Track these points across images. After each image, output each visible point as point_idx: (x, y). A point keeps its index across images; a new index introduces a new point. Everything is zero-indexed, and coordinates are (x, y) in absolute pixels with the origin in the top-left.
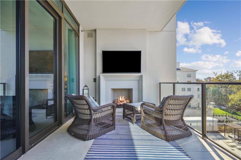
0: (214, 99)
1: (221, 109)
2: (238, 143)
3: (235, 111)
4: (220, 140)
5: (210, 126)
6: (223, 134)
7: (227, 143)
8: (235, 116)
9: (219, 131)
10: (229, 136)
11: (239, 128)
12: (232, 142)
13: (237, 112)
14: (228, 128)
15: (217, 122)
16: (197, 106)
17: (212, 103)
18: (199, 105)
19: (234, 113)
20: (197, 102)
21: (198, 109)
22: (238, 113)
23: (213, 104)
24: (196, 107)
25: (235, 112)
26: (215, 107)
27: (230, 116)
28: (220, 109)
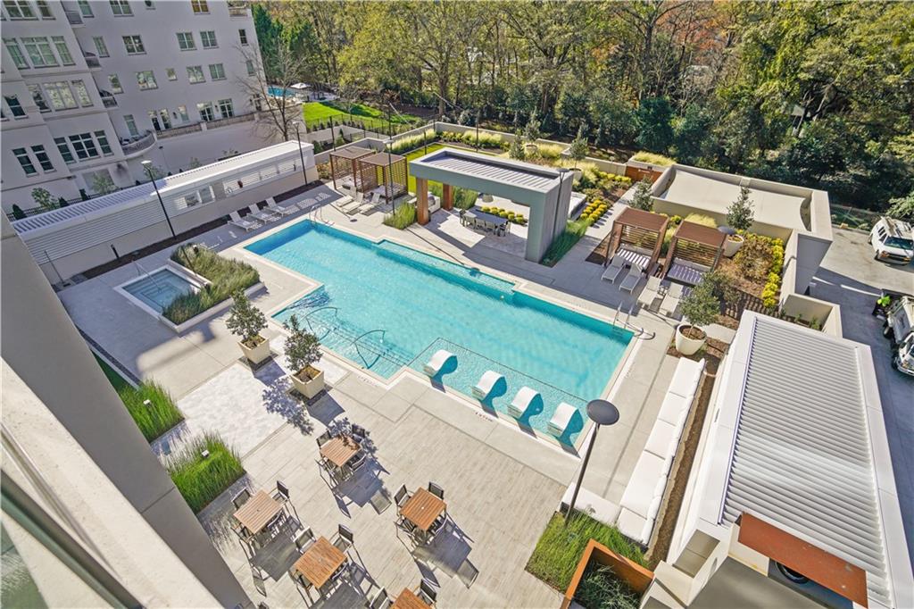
0: (297, 71)
1: (323, 104)
2: (364, 197)
3: (356, 102)
4: (324, 205)
5: (298, 170)
6: (330, 185)
7: (340, 209)
8: (357, 118)
9: (322, 180)
10: (345, 187)
11: (363, 156)
12: (353, 201)
13: (361, 106)
14: (341, 162)
15: (312, 152)
16: (253, 108)
17: (297, 86)
18: (259, 101)
19: (356, 111)
20: (249, 91)
21: (260, 117)
22: (364, 107)
23: (303, 89)
24: (252, 113)
25: (358, 107)
26: (308, 100)
27: (347, 122)
28: (321, 105)
